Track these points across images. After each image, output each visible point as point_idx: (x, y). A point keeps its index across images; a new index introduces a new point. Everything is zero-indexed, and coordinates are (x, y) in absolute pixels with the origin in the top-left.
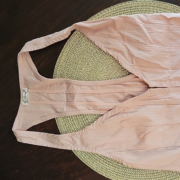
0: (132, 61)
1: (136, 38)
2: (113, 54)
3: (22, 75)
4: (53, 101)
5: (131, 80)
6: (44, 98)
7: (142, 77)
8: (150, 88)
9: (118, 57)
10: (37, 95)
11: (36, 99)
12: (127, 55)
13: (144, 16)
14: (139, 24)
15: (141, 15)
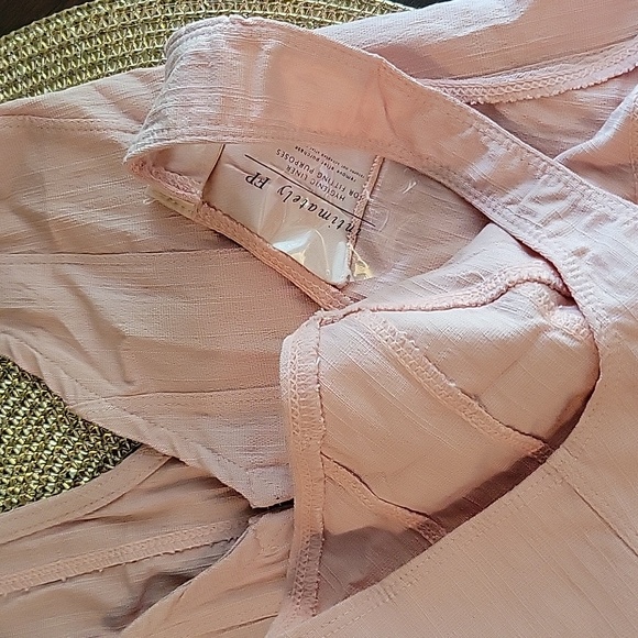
0: (121, 365)
1: (116, 225)
2: (7, 342)
5: (148, 485)
7: (198, 455)
8: (261, 511)
9: (35, 358)
12: (85, 336)
13: (140, 85)
14: (116, 136)
15: (123, 82)
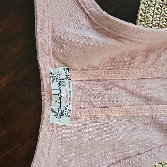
3: (47, 22)
4: (159, 102)
6: (123, 97)
10: (100, 89)
11: (97, 102)
